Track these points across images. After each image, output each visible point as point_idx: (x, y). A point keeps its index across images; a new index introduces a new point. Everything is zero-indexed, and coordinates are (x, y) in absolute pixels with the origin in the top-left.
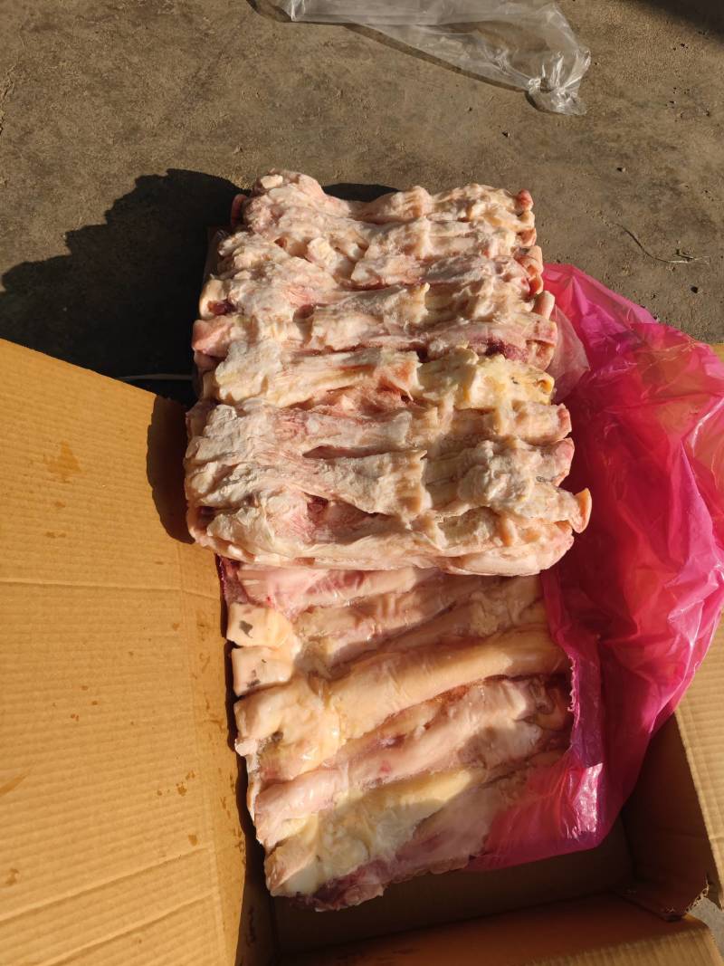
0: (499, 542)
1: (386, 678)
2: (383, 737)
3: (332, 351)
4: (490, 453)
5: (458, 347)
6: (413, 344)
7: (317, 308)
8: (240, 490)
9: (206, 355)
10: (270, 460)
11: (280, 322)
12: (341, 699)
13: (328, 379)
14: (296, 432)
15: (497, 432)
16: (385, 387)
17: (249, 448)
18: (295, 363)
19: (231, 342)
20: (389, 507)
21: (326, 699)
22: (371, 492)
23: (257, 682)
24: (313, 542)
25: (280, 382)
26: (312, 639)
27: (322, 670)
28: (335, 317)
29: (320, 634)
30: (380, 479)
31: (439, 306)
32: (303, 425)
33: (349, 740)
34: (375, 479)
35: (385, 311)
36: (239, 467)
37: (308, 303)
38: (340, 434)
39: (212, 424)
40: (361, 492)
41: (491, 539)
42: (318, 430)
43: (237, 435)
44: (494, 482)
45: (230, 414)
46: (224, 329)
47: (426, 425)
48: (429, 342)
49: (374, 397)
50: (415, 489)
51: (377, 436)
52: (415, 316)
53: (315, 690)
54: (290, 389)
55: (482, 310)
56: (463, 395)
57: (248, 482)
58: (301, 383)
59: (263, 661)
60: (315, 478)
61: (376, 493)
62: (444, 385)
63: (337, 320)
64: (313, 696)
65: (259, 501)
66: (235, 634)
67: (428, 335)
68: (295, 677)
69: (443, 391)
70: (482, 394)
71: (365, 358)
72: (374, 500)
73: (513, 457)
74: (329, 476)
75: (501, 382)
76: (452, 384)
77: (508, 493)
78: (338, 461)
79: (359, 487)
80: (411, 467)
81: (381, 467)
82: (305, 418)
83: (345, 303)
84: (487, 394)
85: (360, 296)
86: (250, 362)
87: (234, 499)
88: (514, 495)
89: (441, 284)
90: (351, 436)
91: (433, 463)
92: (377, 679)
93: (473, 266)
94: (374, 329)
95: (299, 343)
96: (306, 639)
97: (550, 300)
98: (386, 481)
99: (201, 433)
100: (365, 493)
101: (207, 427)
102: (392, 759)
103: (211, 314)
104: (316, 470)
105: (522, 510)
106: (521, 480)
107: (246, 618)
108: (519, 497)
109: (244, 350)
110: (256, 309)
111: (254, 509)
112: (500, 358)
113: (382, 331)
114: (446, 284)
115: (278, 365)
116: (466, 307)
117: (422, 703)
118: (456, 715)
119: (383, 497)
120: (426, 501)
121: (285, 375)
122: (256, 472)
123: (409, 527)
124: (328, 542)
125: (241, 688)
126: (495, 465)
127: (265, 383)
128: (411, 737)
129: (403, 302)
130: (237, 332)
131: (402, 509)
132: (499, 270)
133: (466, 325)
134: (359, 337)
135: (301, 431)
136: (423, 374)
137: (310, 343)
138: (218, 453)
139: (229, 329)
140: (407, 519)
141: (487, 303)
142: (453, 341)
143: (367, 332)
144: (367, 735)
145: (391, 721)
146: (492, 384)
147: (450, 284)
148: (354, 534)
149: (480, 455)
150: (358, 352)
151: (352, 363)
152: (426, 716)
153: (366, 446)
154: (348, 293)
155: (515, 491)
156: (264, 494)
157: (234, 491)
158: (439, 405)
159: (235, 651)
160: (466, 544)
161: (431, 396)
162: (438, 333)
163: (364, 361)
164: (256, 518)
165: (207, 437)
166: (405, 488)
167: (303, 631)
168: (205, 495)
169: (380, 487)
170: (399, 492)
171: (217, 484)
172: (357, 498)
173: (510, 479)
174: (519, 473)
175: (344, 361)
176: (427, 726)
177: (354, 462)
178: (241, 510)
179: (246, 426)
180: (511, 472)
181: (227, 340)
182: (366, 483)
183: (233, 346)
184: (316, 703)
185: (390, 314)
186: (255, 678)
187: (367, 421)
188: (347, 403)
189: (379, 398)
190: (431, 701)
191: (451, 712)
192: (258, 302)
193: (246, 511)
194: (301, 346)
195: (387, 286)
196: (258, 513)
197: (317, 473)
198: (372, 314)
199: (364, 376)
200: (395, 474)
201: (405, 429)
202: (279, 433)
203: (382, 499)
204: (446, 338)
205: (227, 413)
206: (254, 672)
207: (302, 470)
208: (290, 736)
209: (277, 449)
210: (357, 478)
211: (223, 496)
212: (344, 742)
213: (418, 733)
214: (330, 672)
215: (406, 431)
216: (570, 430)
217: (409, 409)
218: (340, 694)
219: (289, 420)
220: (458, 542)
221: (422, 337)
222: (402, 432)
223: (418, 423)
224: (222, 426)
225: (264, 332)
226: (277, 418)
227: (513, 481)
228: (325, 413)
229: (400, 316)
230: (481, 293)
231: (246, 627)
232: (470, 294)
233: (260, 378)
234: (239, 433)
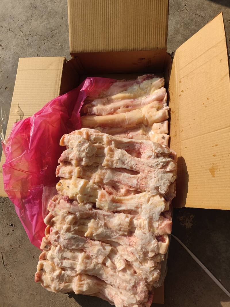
0: (89, 133)
1: (128, 119)
2: (131, 108)
3: (124, 212)
4: (84, 160)
5: (82, 204)
6: (96, 209)
7: (126, 234)
8: (160, 160)
9: (167, 218)
10: (150, 169)
11: (140, 227)
12: (140, 116)
13: (128, 200)
14: (141, 180)
15: (79, 168)
16: (110, 194)
17: (156, 174)
18: (137, 207)
19: (158, 221)
20: (117, 150)
21: (144, 117)
22: (121, 155)
23: (162, 123)
24: (141, 143)
25: (143, 200)
26: (146, 135)
27: (144, 127)
28: (121, 226)
29: (143, 136)
30: (118, 158)
31: (84, 226)
32: (138, 182)
33: (140, 109)
34: (119, 159)
35: (103, 227)
36: (160, 167)
37: (129, 237)
38: (127, 178)
39: (167, 185)
40: (124, 156)
41: (91, 135)
42: (133, 180)
43: (159, 179)
44: (85, 148)
45: (161, 189)
46: (160, 227)
47: (100, 175)
48: (91, 209)
49: (114, 191)
50: (108, 154)
51: (115, 176)
52: (93, 222)
53: (147, 120)
54: (140, 198)
55: (70, 217)
56: (86, 184)
57: (158, 161)
58: (137, 199)
59: (160, 129)
60: (137, 163)
61: (120, 155)
62: (91, 189)
63: (120, 224)
64: (147, 118)
65: (155, 154)
66: (167, 136)
67: (91, 212)
68: (152, 125)
69: (92, 187)
70: (80, 183)
71: (114, 206)
72: (121, 153)
73: (77, 157)
74: (133, 163)
75: (73, 186)
76: (88, 188)
77: (83, 144)
78: (129, 168)
79: (125, 158)
80: (108, 161)
81: (117, 163)
82: (137, 184)
83: (116, 235)
84: (78, 183)
85: (110, 237)
86: (152, 209)
87: (162, 157)
88: (81, 143)
89: (80, 236)
90: (124, 177)
91: (101, 162)
92: (130, 120)
93: (67, 240)
94: (108, 219)
95: (135, 218)
96: (147, 135)
97: (45, 220)
98: (117, 157)
99: (171, 184)
100: (123, 156)
101: (169, 185)
102: (130, 103)
103: (165, 237)
104: (137, 165)
105: (80, 138)
106: (78, 148)
107: (163, 140)
108: (80, 142)
109: (154, 215)
110: (148, 234)
111: (157, 152)
112: (70, 196)
113: (106, 217)
114: (79, 235)
115: (143, 207)
116: (75, 222)
117: (120, 113)
118: (111, 109)
119: (118, 153)
120: (106, 150)
121: (141, 202)
122: (155, 165)
123: (113, 142)
124: (137, 143)
125: (166, 122)
126: (84, 154)
127: (148, 201)
128: (124, 107)
129: (96, 229)
130: (156, 225)
131: (114, 149)
132: (59, 237)
133: (77, 212)
134: (114, 216)
135: (139, 180)
136: (96, 197)
137: (131, 217)
138: (166, 174)
139: (158, 227)
140: (113, 146)
141: (67, 220)
142: (83, 207)
143: (111, 218)
144: (135, 109)
145: (129, 111)
146: (76, 185)
147: (77, 234)
148: (129, 145)
149: (87, 160)
150: (115, 210)
151: (118, 205)
152: (119, 111)
153: (120, 173)
154: (114, 240)
155: (81, 144)
156: (153, 157)
157: (162, 160)
158: (94, 183)
159: (167, 132)
160: (98, 135)
161: (96, 186)
162: (87, 212)
163: (114, 204)
164: (156, 149)
165: (169, 181)
166: (111, 155)
167: (148, 138)
168: (171, 161)
169: (118, 156)
170: (113, 154)
171: (167, 163)
172: (126, 154)
173: (81, 149)
174: (78, 150)
175: (120, 207)
176: (119, 108)
177: (125, 167)
178: (160, 152)
179: (156, 182)
180: (80, 151)
181: (159, 222)
182: (122, 158)
183: (158, 219)
184: (147, 116)
185: (101, 226)
186: (162, 124)
187: (117, 182)
188: (123, 191)
189: (112, 190)
190: (117, 113)
191: (113, 110)
192: (147, 237)
193: (159, 152)
194: (134, 217)
195: (99, 241)
196: (156, 150)
197: (137, 164)
198: (107, 227)
199: (115, 198)
200: (114, 160)
201: (107, 176)
202: (146, 181)
203: (119, 153)
204: (85, 209)
205: (162, 189)
206: (162, 126)
207: (141, 165)
208: (155, 109)
209: (148, 173)
210: (125, 161)
211: (165, 159)
212: (141, 109)
213: (122, 107)
214: (142, 126)
215: (106, 175)
216: (58, 166)
217: (104, 184)
218: (140, 117)
219: (143, 184)
220: (100, 136)
221: (93, 212)
222: (108, 175)
223: (102, 177)
224: (164, 184)
225: (146, 222)
226: (146, 186)
227: (80, 148)
228: (130, 187)
229: (98, 224)
230: (68, 226)
231: (163, 138)
232: (72, 227)
233: (150, 203)
234: (159, 180)
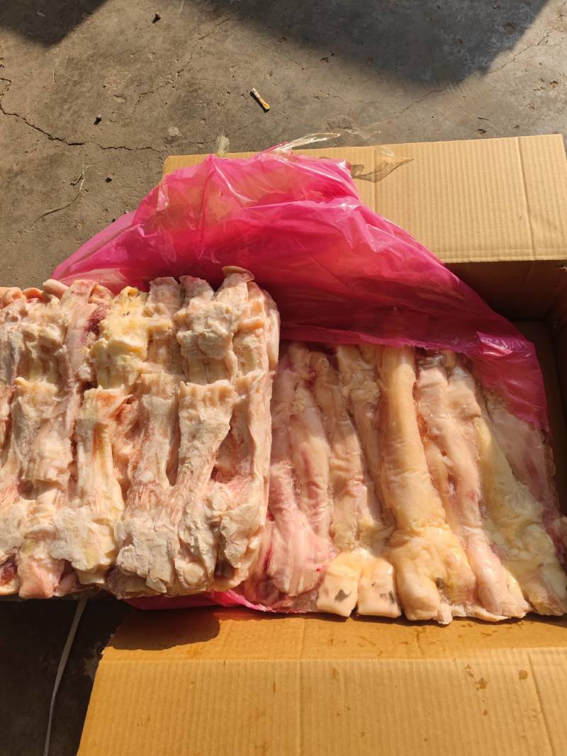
0: (259, 331)
3: (74, 463)
4: (189, 333)
5: (88, 356)
6: (78, 392)
7: (23, 478)
8: (204, 535)
9: (59, 583)
10: (178, 511)
11: (35, 511)
13: (103, 466)
14: (152, 491)
15: (169, 328)
16: (118, 416)
17: (165, 530)
18: (83, 494)
19: (51, 557)
20: (226, 413)
22: (212, 426)
24: (252, 474)
25: (101, 508)
28: (38, 460)
30: (202, 419)
31: (41, 371)
32: (146, 485)
34: (200, 422)
35: (38, 417)
36: (182, 537)
37: (16, 487)
38: (157, 454)
39: (136, 568)
40: (211, 435)
41: (258, 336)
42: (152, 473)
43: (151, 542)
44: (214, 328)
45: (127, 551)
46: (35, 564)
47: (157, 383)
48: (78, 378)
49: (126, 427)
50: (212, 391)
51: (161, 424)
52: (49, 392)
54: (109, 498)
55: (55, 334)
56: (136, 351)
57: (197, 528)
58: (104, 488)
60: (196, 474)
61: (214, 423)
62: (124, 367)
63: (42, 458)
65: (216, 517)
67: (71, 379)
69: (129, 369)
70: (136, 338)
71: (86, 433)
72: (219, 425)
73: (193, 316)
74: (195, 462)
75: (128, 323)
76: (124, 360)
77: (224, 320)
78: (181, 455)
79: (207, 437)
80: (194, 394)
81: (191, 419)
82: (140, 483)
83: (22, 453)
84: (137, 334)
85: (18, 437)
86: (76, 536)
87: (211, 541)
89: (18, 367)
90: (160, 444)
91: (191, 379)
93: (6, 340)
94: (56, 426)
95: (60, 493)
97: (52, 283)
98: (204, 413)
99: (142, 580)
100: (212, 432)
101: (139, 573)
103: (13, 582)
104: (189, 473)
105: (238, 310)
106: (214, 310)
108: (227, 311)
109: (63, 543)
110: (18, 534)
111: (223, 521)
112: (104, 323)
113: (60, 419)
114: (19, 364)
115: (84, 510)
116: (47, 347)
119: (218, 417)
120: (222, 383)
121: (95, 503)
122: (189, 522)
123: (244, 397)
124: (252, 463)
126: (199, 328)
127: (99, 521)
129: (33, 402)
130: (41, 552)
131: (228, 402)
132: (15, 319)
133: (67, 348)
134: (63, 439)
135: (151, 486)
136: (108, 384)
137: (62, 483)
138: (166, 558)
139: (34, 559)
140: (236, 399)
141: (48, 329)
142: (81, 359)
143: (59, 432)
146: (129, 330)
147: (21, 361)
148: (246, 443)
149: (189, 340)
150: (79, 439)
151: (90, 444)
153: (169, 433)
154: (11, 451)
155: (225, 317)
156: (209, 513)
157: (204, 540)
158: (140, 373)
160: (260, 355)
161: (132, 379)
162: (71, 372)
163: (90, 433)
164: (231, 518)
165: (149, 572)
166: (211, 399)
168: (205, 568)
169: (209, 419)
170: (213, 404)
171: (196, 558)
172: (216, 439)
173: (212, 318)
174: (208, 311)
175: (86, 450)
177: (185, 441)
178: (223, 533)
179: (142, 534)
180: (206, 317)
181: (48, 561)
182: (205, 431)
183: (56, 555)
185: (42, 412)
187: (146, 431)
188: (127, 450)
189: (127, 422)
192: (10, 533)
193: (224, 528)
194: (63, 491)
195: (10, 416)
196: (227, 518)
197: (192, 472)
198: (39, 428)
199: (105, 433)
200: (198, 408)
201: (158, 400)
202: (150, 506)
203: (218, 419)
204: (78, 365)
205: (126, 553)
207: (188, 485)
209: (167, 506)
210: (199, 439)
211: (208, 551)
215: (161, 399)
216: (172, 278)
217: (139, 397)
219: (140, 498)
220: (258, 361)
221: (72, 385)
222: (160, 403)
223: (154, 389)
224: (139, 557)
225: (45, 524)
226: (136, 508)
227: (214, 316)
228: (135, 468)
229: (46, 403)
230: (36, 334)
232: (35, 343)
233: (95, 526)
234: (148, 540)
